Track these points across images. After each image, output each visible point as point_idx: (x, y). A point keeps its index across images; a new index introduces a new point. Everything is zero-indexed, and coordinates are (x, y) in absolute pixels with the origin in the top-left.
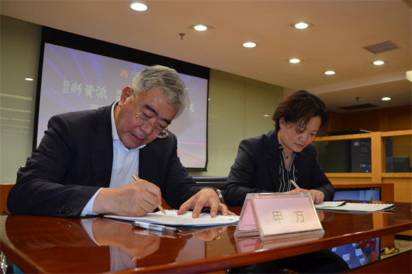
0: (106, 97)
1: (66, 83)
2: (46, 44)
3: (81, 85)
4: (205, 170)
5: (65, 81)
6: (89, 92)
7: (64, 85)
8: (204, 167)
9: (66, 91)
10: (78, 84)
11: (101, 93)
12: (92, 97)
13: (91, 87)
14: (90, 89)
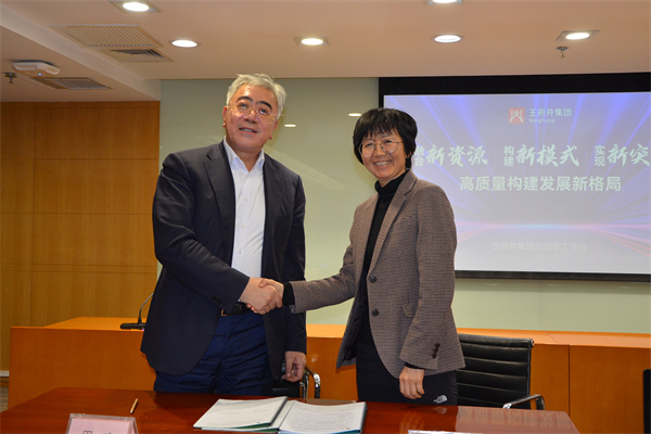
0: (485, 162)
1: (419, 150)
2: (385, 97)
3: (442, 149)
6: (456, 159)
9: (419, 162)
10: (438, 148)
11: (476, 157)
12: (461, 165)
13: (459, 149)
14: (457, 153)
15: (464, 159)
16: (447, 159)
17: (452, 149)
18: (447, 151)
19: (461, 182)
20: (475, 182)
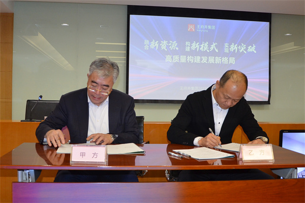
0: (177, 49)
1: (147, 42)
2: (131, 15)
3: (157, 42)
4: (268, 103)
5: (145, 41)
6: (164, 47)
7: (145, 43)
8: (267, 100)
9: (146, 48)
10: (155, 42)
11: (173, 46)
13: (165, 42)
14: (164, 44)
15: (168, 47)
16: (160, 47)
17: (162, 42)
18: (160, 43)
19: (166, 57)
20: (172, 58)
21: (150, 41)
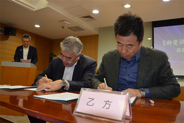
1: (164, 42)
2: (154, 28)
3: (171, 41)
5: (163, 41)
7: (163, 42)
9: (164, 45)
10: (170, 41)
11: (182, 43)
12: (177, 45)
13: (176, 41)
14: (175, 42)
15: (178, 43)
16: (173, 44)
17: (174, 41)
18: (172, 41)
19: (177, 50)
20: (181, 50)
21: (166, 41)
